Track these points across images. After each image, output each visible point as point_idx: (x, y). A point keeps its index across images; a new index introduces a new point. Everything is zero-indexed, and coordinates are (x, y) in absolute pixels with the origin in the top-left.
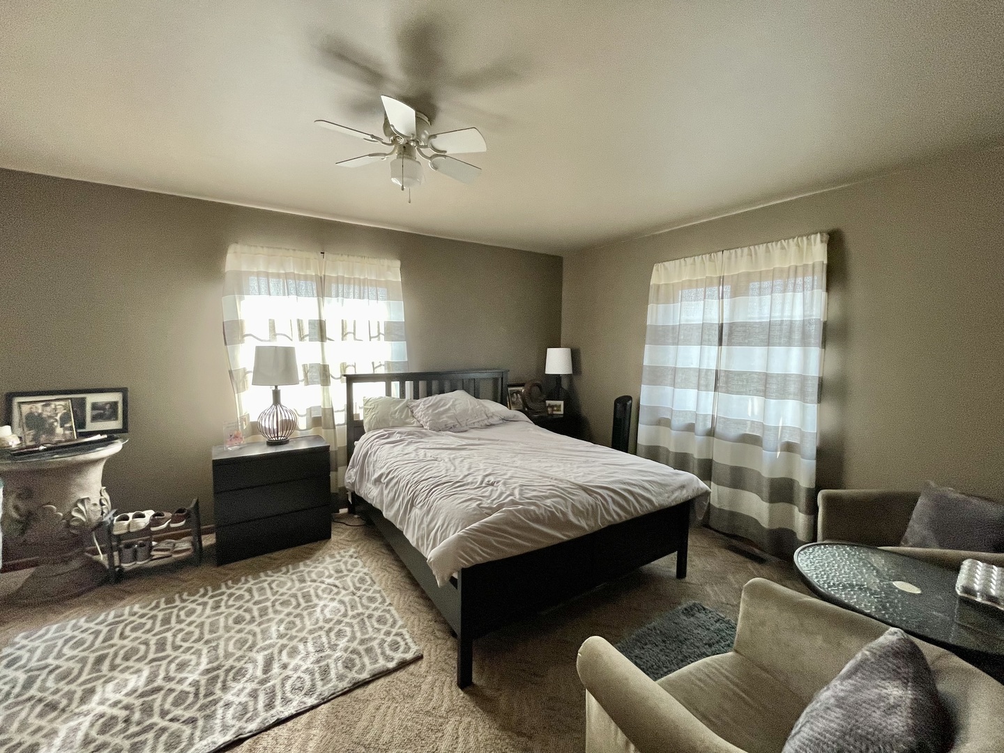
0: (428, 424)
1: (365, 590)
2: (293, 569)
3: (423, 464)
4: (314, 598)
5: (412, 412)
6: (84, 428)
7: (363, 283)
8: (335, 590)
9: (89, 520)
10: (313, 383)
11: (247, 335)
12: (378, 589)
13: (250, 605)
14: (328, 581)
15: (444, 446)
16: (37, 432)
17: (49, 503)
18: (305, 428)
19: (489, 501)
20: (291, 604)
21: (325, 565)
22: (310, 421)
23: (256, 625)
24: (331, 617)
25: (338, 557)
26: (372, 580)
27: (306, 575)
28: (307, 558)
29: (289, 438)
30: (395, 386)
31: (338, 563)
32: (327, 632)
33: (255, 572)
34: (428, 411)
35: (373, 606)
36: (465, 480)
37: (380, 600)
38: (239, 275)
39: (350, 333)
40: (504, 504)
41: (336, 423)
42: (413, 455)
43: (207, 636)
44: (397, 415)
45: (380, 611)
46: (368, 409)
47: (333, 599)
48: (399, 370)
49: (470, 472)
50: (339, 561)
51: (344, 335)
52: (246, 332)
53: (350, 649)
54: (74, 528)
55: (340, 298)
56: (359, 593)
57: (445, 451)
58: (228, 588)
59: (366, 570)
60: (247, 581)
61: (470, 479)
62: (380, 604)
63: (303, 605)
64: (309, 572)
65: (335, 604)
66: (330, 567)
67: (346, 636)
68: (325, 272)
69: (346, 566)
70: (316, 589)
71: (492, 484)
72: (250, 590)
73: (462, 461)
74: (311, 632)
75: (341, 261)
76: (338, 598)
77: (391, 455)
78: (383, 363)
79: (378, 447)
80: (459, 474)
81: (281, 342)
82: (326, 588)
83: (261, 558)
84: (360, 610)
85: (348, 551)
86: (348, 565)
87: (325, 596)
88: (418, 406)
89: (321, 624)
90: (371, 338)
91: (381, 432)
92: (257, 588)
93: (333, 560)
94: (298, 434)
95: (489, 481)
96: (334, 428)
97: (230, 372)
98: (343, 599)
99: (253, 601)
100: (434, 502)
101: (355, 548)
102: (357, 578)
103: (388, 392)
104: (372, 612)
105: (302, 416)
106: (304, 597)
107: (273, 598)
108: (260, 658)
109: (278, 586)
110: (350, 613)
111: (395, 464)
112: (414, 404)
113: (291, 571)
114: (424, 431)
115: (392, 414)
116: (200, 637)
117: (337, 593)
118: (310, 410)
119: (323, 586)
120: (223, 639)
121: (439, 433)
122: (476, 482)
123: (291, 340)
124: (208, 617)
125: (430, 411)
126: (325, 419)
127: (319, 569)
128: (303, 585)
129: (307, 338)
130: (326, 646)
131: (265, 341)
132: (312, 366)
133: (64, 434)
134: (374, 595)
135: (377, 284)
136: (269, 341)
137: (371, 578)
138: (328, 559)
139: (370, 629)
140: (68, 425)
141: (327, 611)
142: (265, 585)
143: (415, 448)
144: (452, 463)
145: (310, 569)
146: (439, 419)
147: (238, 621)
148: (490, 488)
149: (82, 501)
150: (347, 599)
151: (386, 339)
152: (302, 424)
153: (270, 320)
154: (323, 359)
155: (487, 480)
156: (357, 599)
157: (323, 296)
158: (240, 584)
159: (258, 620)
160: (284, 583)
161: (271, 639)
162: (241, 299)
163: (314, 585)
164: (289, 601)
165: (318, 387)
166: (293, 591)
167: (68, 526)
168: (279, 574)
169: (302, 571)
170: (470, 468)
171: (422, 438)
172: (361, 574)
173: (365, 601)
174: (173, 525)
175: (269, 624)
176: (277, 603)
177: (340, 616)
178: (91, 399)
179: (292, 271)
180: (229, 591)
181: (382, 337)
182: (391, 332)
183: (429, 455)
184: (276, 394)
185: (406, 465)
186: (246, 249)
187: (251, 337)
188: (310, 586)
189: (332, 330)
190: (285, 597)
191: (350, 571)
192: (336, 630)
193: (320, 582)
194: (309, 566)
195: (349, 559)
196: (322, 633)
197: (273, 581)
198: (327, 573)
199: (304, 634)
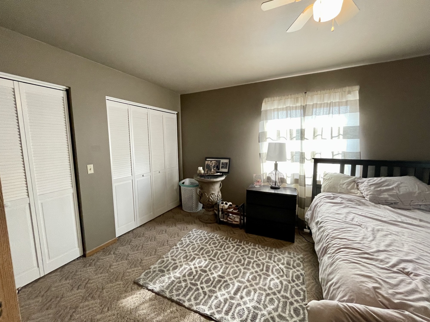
0: (368, 196)
1: (297, 284)
2: (270, 250)
3: (345, 225)
4: (270, 271)
5: (358, 186)
6: (219, 170)
7: (330, 105)
8: (282, 274)
9: (214, 200)
10: (296, 161)
11: (268, 138)
12: (305, 289)
13: (246, 257)
14: (281, 266)
15: (376, 217)
16: (208, 170)
17: (205, 192)
18: (290, 183)
19: (390, 291)
20: (260, 267)
21: (284, 256)
22: (293, 181)
23: (243, 268)
24: (273, 287)
25: (292, 255)
26: (303, 281)
27: (273, 256)
28: (278, 248)
29: (280, 187)
30: (348, 168)
31: (290, 259)
32: (266, 294)
33: (256, 243)
34: (370, 187)
35: (296, 298)
36: (376, 254)
37: (302, 297)
38: (266, 111)
39: (319, 135)
40: (411, 306)
41: (306, 184)
42: (342, 216)
43: (227, 261)
44: (344, 186)
45: (299, 304)
46: (325, 179)
47: (278, 278)
48: (352, 157)
49: (388, 249)
50: (291, 258)
51: (315, 136)
52: (267, 137)
53: (271, 315)
54: (210, 202)
55: (314, 116)
56: (293, 284)
57: (375, 221)
58: (244, 244)
59: (303, 272)
60: (250, 246)
61: (382, 256)
62: (301, 299)
63: (264, 271)
64: (275, 256)
65: (277, 281)
66: (286, 259)
67: (274, 305)
68: (306, 103)
69: (294, 262)
70: (274, 266)
71: (408, 274)
72: (249, 250)
73: (386, 235)
74: (260, 288)
75: (316, 95)
76: (281, 279)
77: (328, 211)
78: (341, 152)
79: (323, 203)
80: (374, 246)
81: (281, 141)
82: (278, 269)
83: (260, 237)
84: (288, 295)
85: (298, 255)
86: (295, 263)
87: (276, 273)
88: (363, 183)
89: (266, 288)
90: (332, 137)
91: (330, 194)
92: (252, 250)
93: (289, 256)
94: (287, 186)
95: (404, 269)
96: (305, 186)
97: (260, 154)
98: (283, 281)
99: (248, 256)
100: (337, 259)
101: (303, 255)
102: (296, 274)
103: (342, 171)
104: (293, 301)
105: (288, 177)
106: (267, 267)
107: (255, 259)
108: (237, 284)
109: (260, 254)
110: (282, 293)
111: (327, 218)
112: (360, 181)
113: (268, 251)
114: (363, 201)
115: (340, 185)
116: (225, 259)
117: (282, 276)
118: (293, 175)
119: (278, 267)
120: (231, 266)
121: (378, 206)
122: (388, 263)
123: (286, 140)
124: (232, 253)
125: (372, 188)
126: (300, 181)
127: (280, 257)
128: (269, 261)
129: (295, 139)
130: (262, 302)
131: (275, 140)
132: (296, 153)
133: (213, 171)
134: (300, 291)
135: (340, 104)
136: (277, 140)
137: (303, 279)
138: (287, 254)
139: (287, 312)
140: (214, 169)
141: (272, 282)
142: (256, 251)
143: (348, 211)
144: (373, 234)
145: (276, 254)
146: (380, 195)
147: (239, 261)
148: (401, 277)
149: (213, 194)
150: (285, 283)
151: (344, 138)
152: (289, 181)
153: (277, 130)
154: (301, 149)
155: (402, 265)
156: (290, 287)
157: (304, 115)
158: (248, 245)
159: (245, 266)
160: (263, 255)
161: (244, 279)
162: (266, 122)
163: (274, 264)
164: (260, 265)
165: (298, 164)
166: (264, 261)
167: (209, 201)
168: (263, 249)
169: (272, 253)
170: (389, 245)
171: (359, 205)
172: (299, 273)
173: (293, 291)
174: (234, 211)
175: (247, 271)
176: (255, 263)
177: (277, 290)
178: (223, 161)
179: (289, 105)
180: (243, 246)
181: (341, 137)
182: (347, 133)
183: (356, 220)
184: (276, 165)
185: (332, 222)
186: (270, 99)
187: (269, 139)
188: (272, 263)
189: (308, 134)
190: (259, 262)
191: (294, 267)
192: (271, 297)
193: (277, 264)
194: (276, 252)
195: (297, 260)
196: (264, 293)
197: (259, 251)
198: (282, 261)
199: (256, 287)
